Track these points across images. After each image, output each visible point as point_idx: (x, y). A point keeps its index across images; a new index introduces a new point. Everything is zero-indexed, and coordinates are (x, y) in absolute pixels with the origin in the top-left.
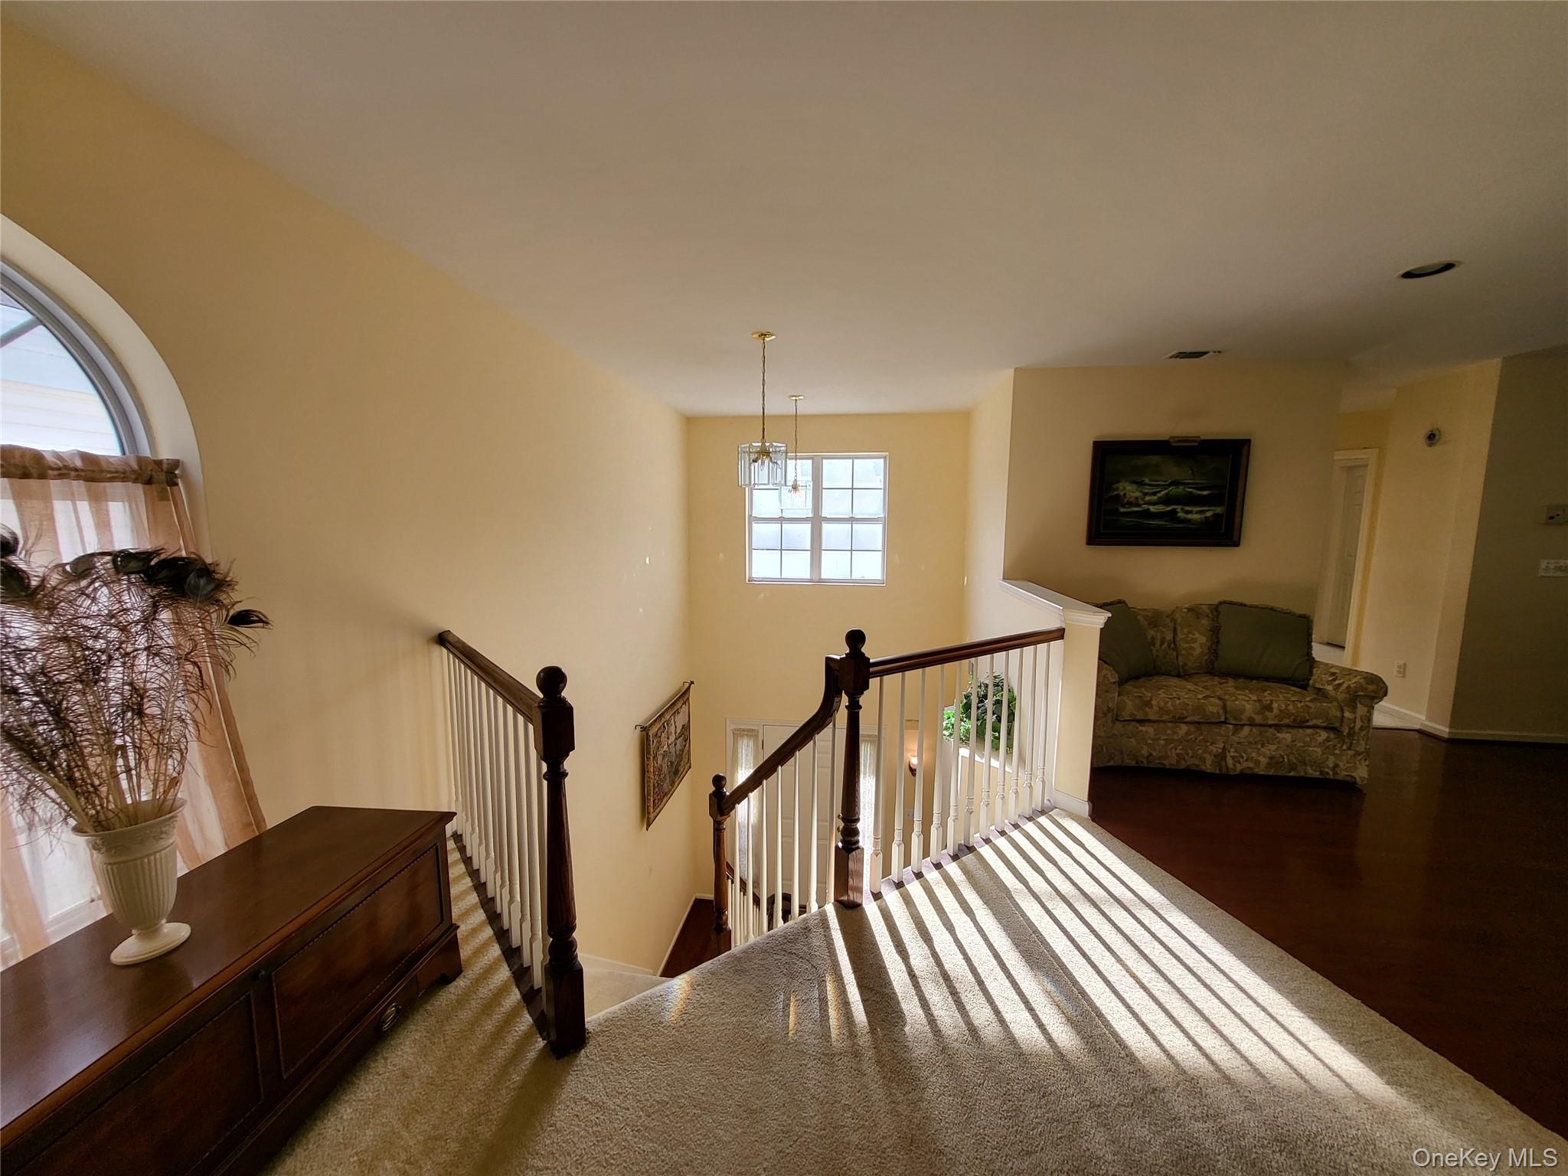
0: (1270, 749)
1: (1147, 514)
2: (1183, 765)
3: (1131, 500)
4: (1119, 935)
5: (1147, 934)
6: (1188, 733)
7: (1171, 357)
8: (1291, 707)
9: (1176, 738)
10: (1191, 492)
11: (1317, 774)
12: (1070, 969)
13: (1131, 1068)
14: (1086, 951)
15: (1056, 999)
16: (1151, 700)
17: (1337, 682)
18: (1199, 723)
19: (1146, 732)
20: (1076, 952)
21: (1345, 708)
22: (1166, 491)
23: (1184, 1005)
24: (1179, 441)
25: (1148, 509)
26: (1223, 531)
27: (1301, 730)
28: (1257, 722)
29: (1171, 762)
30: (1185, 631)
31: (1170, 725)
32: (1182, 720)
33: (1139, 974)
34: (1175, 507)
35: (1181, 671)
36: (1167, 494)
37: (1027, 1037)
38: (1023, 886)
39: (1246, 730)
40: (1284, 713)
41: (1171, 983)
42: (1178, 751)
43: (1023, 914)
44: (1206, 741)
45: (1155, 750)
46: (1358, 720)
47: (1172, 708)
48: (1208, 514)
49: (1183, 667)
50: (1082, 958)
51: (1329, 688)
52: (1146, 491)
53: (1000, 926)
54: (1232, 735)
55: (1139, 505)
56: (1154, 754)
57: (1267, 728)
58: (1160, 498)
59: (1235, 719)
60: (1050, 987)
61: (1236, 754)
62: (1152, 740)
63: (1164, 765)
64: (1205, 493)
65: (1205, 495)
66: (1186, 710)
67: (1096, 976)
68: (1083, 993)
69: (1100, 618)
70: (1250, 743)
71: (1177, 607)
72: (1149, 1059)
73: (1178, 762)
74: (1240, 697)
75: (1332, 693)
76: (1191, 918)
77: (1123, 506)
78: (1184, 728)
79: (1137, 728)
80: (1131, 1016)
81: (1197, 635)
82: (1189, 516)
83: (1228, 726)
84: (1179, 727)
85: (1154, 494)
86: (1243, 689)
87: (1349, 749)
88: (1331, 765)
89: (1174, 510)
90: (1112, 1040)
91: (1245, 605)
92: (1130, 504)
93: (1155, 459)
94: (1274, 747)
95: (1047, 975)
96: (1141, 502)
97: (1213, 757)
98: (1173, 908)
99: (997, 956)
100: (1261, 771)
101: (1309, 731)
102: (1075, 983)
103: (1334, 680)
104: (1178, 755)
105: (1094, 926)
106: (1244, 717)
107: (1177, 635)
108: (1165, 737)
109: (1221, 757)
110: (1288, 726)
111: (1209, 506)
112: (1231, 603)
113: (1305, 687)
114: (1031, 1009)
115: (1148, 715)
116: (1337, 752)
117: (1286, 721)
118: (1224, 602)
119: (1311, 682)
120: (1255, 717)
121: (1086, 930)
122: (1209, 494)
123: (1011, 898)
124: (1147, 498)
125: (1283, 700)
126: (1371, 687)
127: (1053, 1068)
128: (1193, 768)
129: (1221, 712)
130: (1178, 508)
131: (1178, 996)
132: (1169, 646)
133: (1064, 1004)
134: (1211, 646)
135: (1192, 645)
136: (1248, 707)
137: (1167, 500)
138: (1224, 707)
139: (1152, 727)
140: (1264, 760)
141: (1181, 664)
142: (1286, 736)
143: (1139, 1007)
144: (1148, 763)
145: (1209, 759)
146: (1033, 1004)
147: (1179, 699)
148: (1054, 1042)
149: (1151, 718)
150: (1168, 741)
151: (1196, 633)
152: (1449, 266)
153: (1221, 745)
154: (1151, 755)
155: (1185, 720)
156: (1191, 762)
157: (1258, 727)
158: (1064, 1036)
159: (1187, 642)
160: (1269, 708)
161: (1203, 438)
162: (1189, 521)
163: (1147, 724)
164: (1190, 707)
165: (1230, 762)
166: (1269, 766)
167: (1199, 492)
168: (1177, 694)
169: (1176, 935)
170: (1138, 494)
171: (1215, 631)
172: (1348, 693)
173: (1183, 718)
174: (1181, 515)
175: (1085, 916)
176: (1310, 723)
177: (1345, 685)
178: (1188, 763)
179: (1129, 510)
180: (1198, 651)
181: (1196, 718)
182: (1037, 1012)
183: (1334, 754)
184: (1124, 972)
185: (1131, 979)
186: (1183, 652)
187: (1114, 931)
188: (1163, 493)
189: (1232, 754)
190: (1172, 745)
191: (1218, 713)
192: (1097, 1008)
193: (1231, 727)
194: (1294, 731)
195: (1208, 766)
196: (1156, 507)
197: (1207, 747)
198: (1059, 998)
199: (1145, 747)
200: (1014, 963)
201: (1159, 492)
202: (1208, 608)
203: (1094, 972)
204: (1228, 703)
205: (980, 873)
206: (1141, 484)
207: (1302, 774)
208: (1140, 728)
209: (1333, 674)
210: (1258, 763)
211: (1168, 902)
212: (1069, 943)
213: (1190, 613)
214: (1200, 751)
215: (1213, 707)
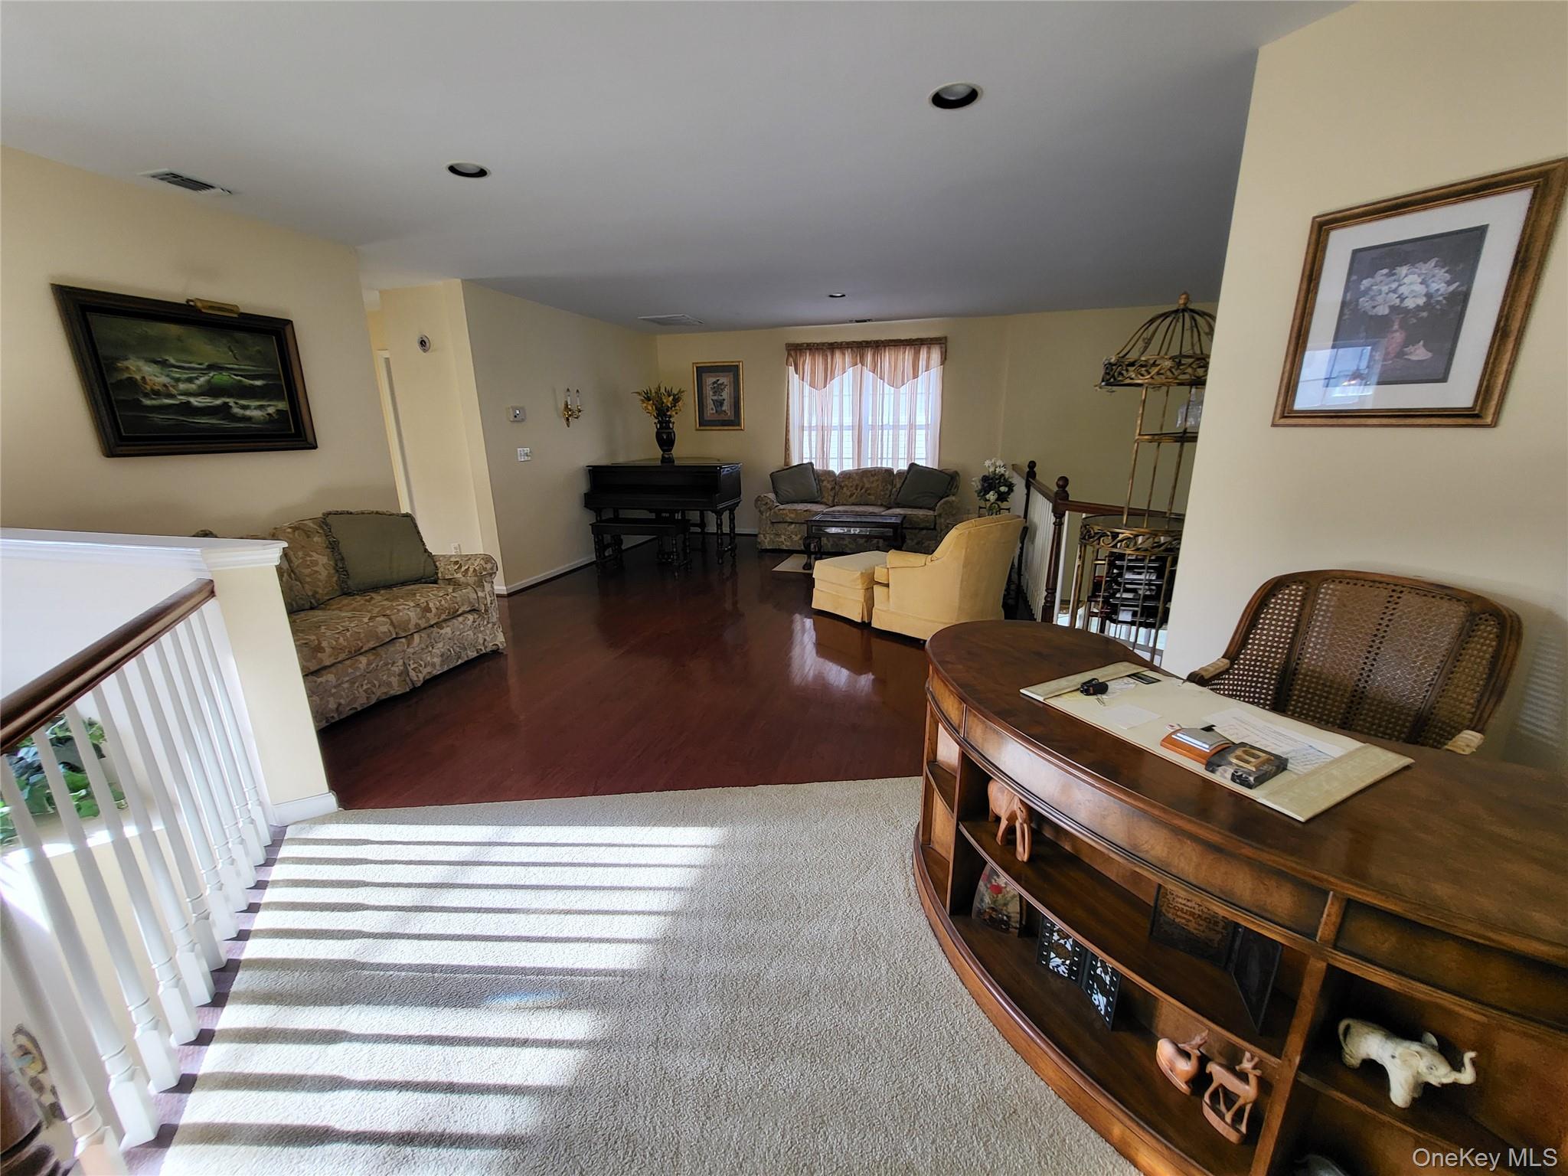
0: (440, 648)
1: (187, 409)
2: (373, 701)
3: (156, 388)
4: (501, 891)
5: (518, 868)
6: (369, 664)
7: (154, 177)
8: (443, 602)
9: (358, 674)
10: (240, 381)
11: (475, 654)
12: (504, 964)
13: (636, 982)
14: (496, 934)
15: (530, 1004)
16: (320, 643)
17: (463, 569)
18: (374, 649)
19: (327, 681)
20: (490, 944)
21: (477, 589)
22: (206, 378)
23: (602, 894)
24: (211, 307)
25: (189, 402)
26: (293, 431)
27: (455, 621)
28: (423, 626)
29: (361, 703)
30: (300, 554)
31: (348, 662)
32: (359, 652)
33: (551, 906)
34: (227, 400)
35: (313, 601)
36: (209, 382)
37: (554, 1069)
38: (360, 940)
39: (416, 636)
40: (440, 610)
41: (576, 888)
42: (365, 687)
43: (400, 968)
44: (386, 664)
45: (341, 697)
46: (488, 596)
47: (345, 644)
48: (271, 410)
49: (314, 596)
50: (501, 943)
51: (459, 575)
52: (178, 376)
53: (391, 1007)
54: (408, 647)
55: (172, 396)
56: (342, 701)
57: (432, 629)
58: (200, 387)
59: (405, 631)
60: (513, 1002)
61: (416, 665)
62: (335, 687)
63: (356, 708)
64: (258, 383)
65: (257, 386)
66: (360, 639)
67: (530, 945)
68: (540, 971)
69: (272, 553)
70: (423, 649)
71: (275, 528)
72: (634, 961)
73: (368, 698)
74: (400, 607)
75: (463, 579)
76: (527, 825)
77: (146, 395)
78: (364, 660)
79: (316, 682)
80: (588, 944)
81: (315, 556)
82: (248, 413)
83: (401, 640)
84: (357, 660)
85: (190, 380)
86: (396, 598)
87: (488, 623)
88: (482, 642)
89: (226, 404)
90: (602, 979)
91: (351, 513)
92: (157, 393)
93: (174, 330)
94: (440, 645)
95: (495, 995)
96: (174, 392)
97: (397, 678)
98: (507, 829)
99: (430, 1040)
100: (437, 671)
101: (460, 619)
102: (524, 971)
103: (460, 567)
104: (365, 691)
105: (473, 905)
106: (411, 626)
107: (292, 562)
108: (347, 679)
109: (405, 673)
110: (445, 620)
111: (269, 400)
112: (337, 513)
113: (435, 582)
114: (524, 1043)
115: (322, 661)
116: (482, 629)
117: (443, 617)
118: (330, 514)
119: (440, 575)
120: (420, 622)
121: (472, 916)
122: (265, 385)
123: (363, 966)
124: (182, 386)
125: (434, 598)
126: (489, 566)
127: (602, 1061)
128: (384, 697)
129: (391, 629)
130: (231, 401)
131: (591, 892)
132: (290, 576)
133: (539, 1000)
134: (337, 565)
135: (315, 568)
136: (412, 614)
137: (212, 391)
138: (392, 624)
139: (331, 673)
140: (437, 660)
141: (310, 593)
142: (447, 631)
143: (583, 931)
144: (339, 715)
145: (394, 680)
146: (519, 1036)
147: (348, 630)
148: (575, 1041)
149: (328, 663)
150: (352, 682)
151: (314, 554)
152: (482, 173)
153: (401, 662)
154: (340, 704)
155: (363, 650)
156: (380, 693)
157: (424, 631)
158: (577, 1025)
159: (308, 566)
160: (428, 609)
161: (242, 310)
162: (249, 419)
163: (323, 672)
164: (362, 635)
165: (412, 674)
166: (443, 663)
167: (251, 382)
168: (342, 626)
169: (535, 848)
170: (164, 379)
171: (333, 546)
172: (476, 575)
173: (359, 650)
174: (236, 410)
175: (454, 904)
176: (460, 612)
177: (471, 570)
178: (378, 694)
179: (154, 402)
180: (324, 574)
181: (371, 645)
182: (531, 1037)
183: (481, 632)
184: (542, 917)
185: (552, 916)
186: (308, 579)
187: (493, 892)
188: (202, 380)
189: (412, 666)
190: (357, 684)
191: (389, 631)
192: (563, 970)
193: (403, 640)
194: (450, 624)
195: (397, 689)
196: (199, 399)
197: (389, 669)
198: (530, 1001)
199: (331, 699)
200: (453, 1024)
201: (197, 378)
202: (313, 523)
203: (524, 944)
204: (393, 617)
205: (287, 981)
206: (164, 364)
207: (466, 659)
208: (319, 680)
209: (456, 563)
210: (433, 665)
211: (499, 828)
212: (474, 943)
213: (296, 533)
214: (385, 677)
215: (383, 628)
